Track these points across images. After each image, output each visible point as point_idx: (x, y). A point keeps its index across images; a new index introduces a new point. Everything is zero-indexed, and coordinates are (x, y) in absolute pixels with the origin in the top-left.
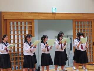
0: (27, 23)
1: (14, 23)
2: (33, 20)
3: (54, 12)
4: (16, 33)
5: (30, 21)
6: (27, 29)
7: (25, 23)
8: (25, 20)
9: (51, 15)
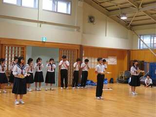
0: (20, 48)
1: (8, 47)
2: (26, 46)
3: (44, 41)
4: (10, 56)
5: (23, 47)
6: (20, 52)
7: (18, 48)
8: (18, 46)
9: (41, 43)
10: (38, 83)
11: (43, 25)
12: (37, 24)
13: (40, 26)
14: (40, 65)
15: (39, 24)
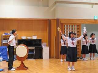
0: (76, 26)
1: (67, 26)
2: (81, 24)
3: (96, 19)
5: (79, 25)
8: (75, 24)
9: (93, 21)
10: (92, 54)
11: (94, 6)
12: (89, 5)
13: (92, 7)
14: (93, 39)
15: (91, 5)
